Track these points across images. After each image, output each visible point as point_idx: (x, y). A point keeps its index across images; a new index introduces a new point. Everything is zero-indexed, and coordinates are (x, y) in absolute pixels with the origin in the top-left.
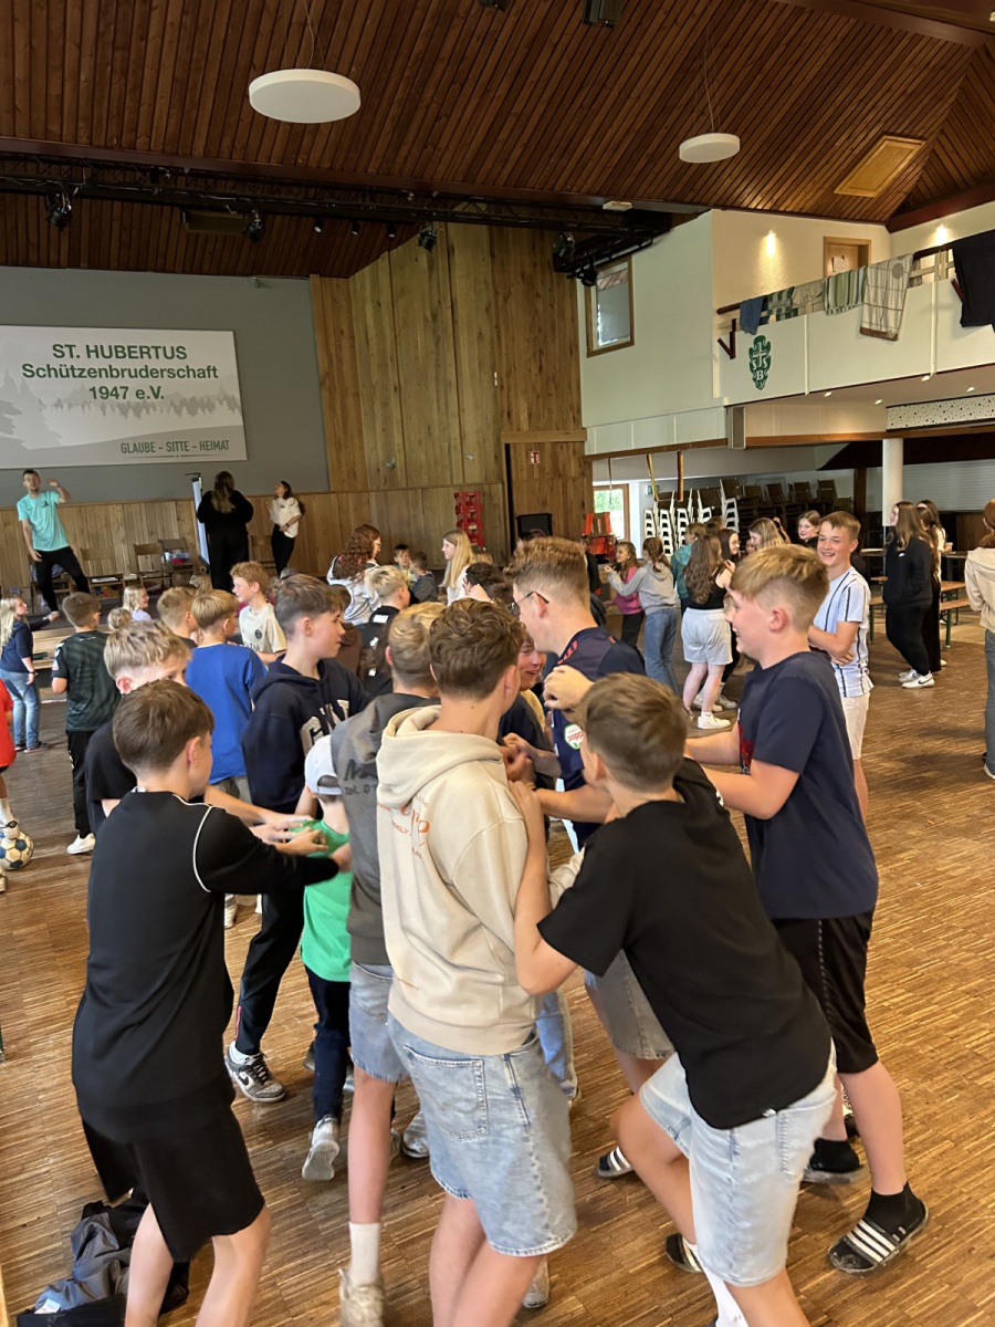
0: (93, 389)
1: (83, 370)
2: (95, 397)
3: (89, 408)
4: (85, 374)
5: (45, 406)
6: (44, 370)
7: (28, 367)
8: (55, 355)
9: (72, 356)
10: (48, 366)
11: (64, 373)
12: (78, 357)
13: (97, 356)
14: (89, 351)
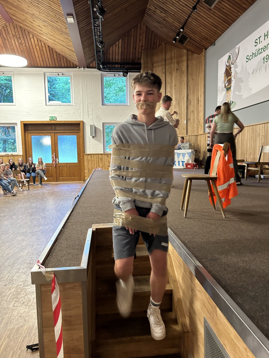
0: (264, 59)
1: (262, 49)
2: (264, 63)
3: (261, 69)
4: (263, 51)
5: (250, 75)
6: (251, 56)
7: (248, 57)
8: (255, 46)
9: (259, 43)
10: (253, 53)
11: (256, 55)
12: (261, 42)
13: (267, 38)
14: (265, 36)
